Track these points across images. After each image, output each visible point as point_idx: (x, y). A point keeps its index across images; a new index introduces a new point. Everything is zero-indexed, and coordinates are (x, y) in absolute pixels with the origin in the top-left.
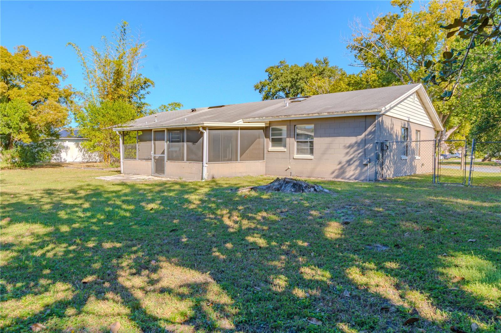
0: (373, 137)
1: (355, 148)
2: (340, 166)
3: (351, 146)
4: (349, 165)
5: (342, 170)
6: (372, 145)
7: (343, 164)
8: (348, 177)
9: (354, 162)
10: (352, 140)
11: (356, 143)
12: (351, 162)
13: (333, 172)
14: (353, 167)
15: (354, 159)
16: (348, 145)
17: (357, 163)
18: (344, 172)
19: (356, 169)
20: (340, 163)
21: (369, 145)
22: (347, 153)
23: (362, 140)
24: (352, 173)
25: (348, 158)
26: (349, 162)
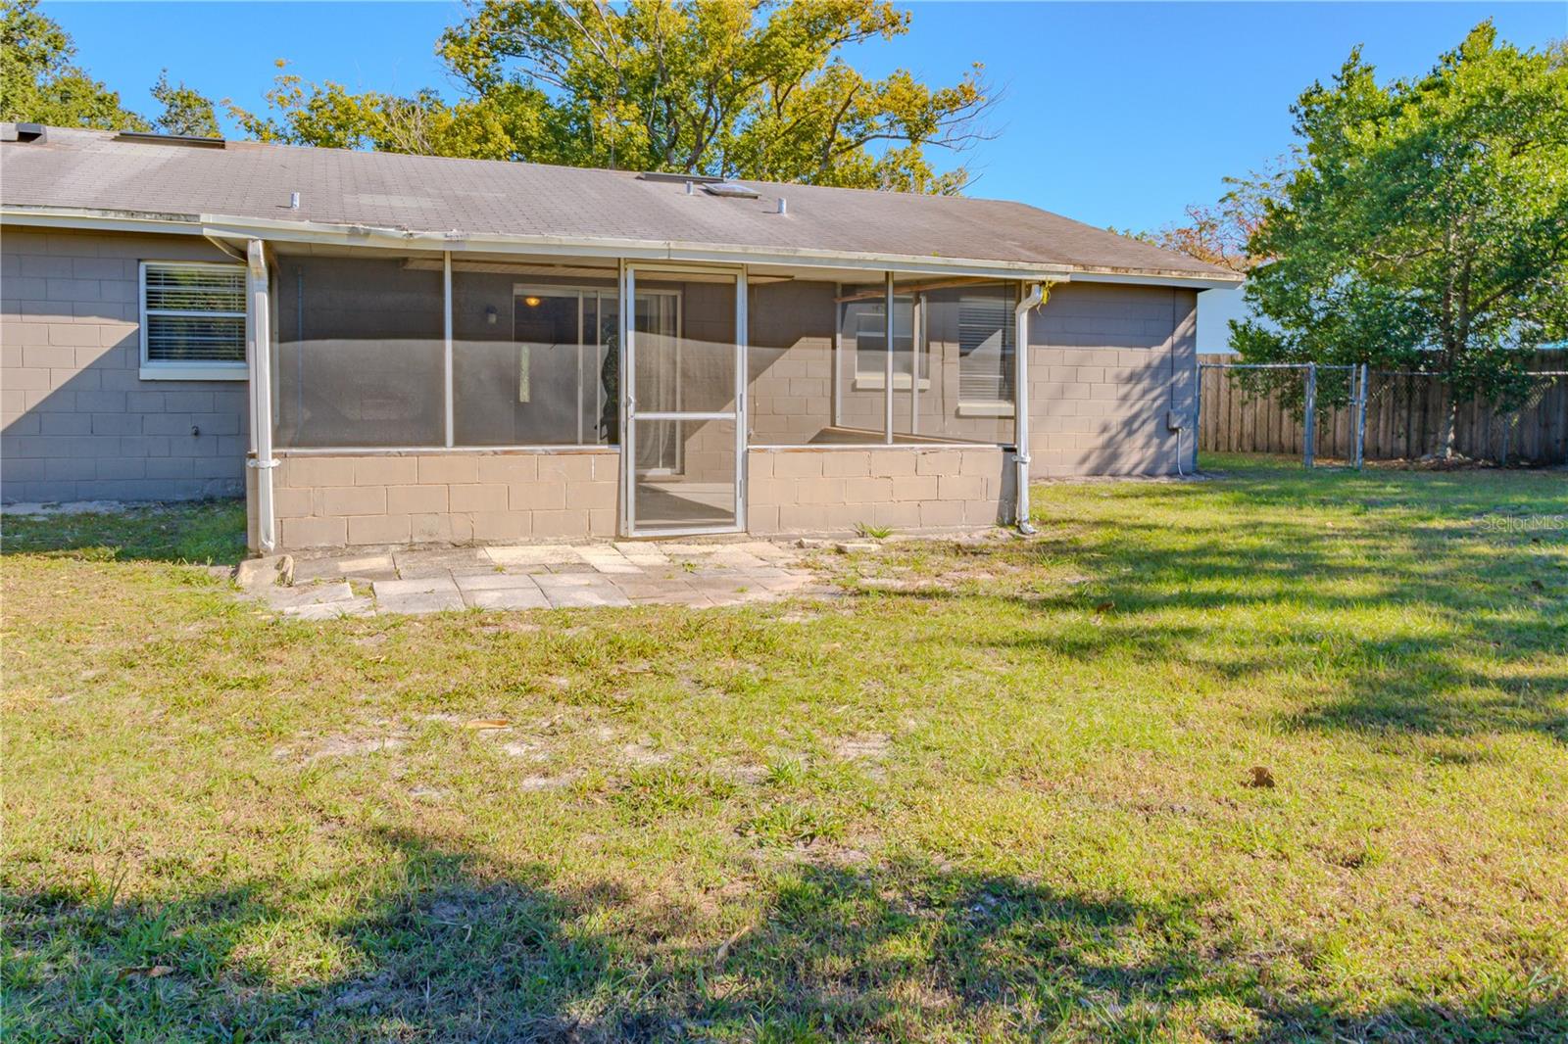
0: (1189, 351)
1: (1145, 383)
2: (1106, 436)
3: (1133, 378)
4: (1131, 433)
5: (1109, 451)
6: (1186, 374)
7: (1113, 431)
8: (1126, 469)
9: (1144, 422)
10: (1138, 358)
11: (1148, 367)
12: (1136, 425)
13: (1084, 460)
14: (1139, 439)
15: (1144, 416)
16: (1126, 372)
17: (1150, 427)
18: (1114, 457)
19: (1147, 445)
20: (1105, 429)
21: (1180, 373)
22: (1125, 398)
23: (1163, 360)
24: (1135, 458)
25: (1126, 413)
26: (1129, 426)
